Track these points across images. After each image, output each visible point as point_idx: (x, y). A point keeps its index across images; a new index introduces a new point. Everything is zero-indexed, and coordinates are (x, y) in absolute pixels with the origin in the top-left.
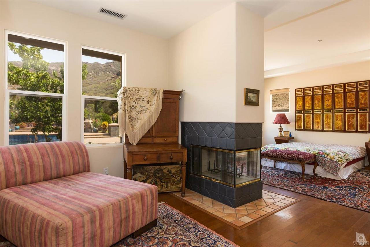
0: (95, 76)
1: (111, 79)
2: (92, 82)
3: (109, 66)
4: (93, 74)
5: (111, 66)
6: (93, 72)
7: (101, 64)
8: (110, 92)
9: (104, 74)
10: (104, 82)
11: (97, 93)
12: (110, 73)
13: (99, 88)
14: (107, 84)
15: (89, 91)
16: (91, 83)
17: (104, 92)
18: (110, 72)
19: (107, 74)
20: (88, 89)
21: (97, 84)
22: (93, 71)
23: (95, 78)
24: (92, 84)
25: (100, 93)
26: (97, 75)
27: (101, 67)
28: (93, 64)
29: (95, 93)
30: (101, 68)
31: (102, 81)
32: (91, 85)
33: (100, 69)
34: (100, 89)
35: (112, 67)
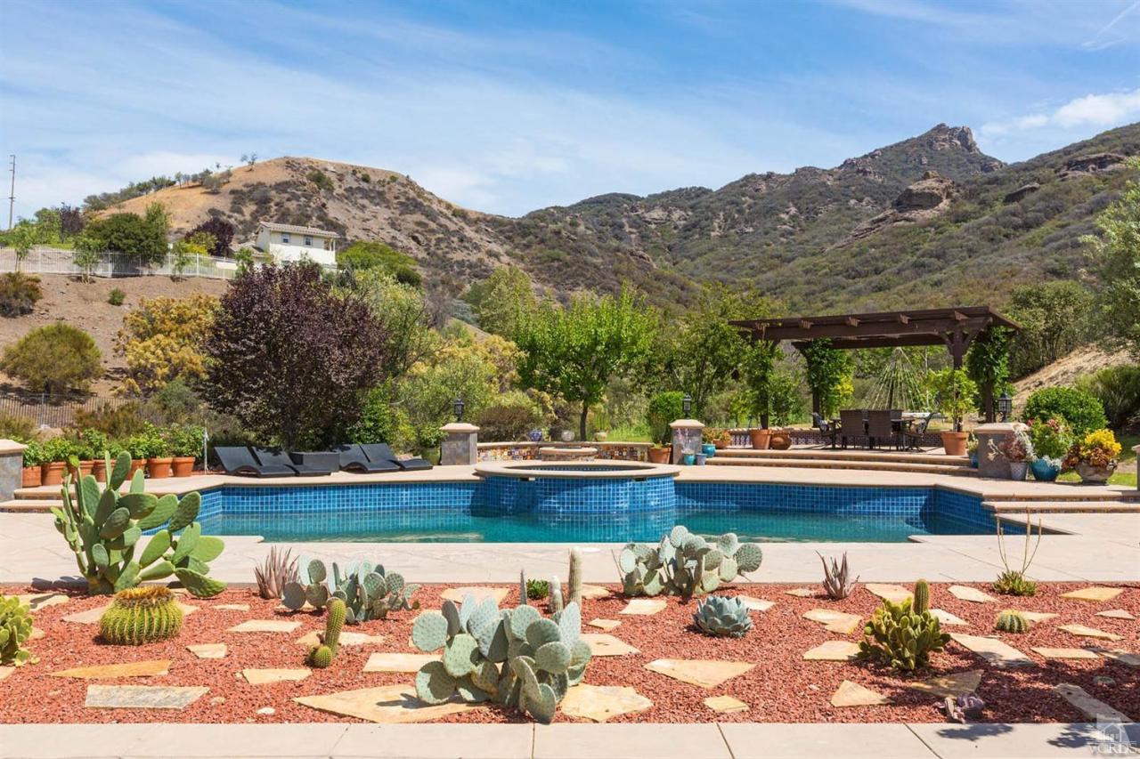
0: (803, 224)
1: (871, 229)
2: (793, 248)
3: (858, 171)
4: (793, 217)
5: (865, 173)
6: (793, 210)
7: (824, 170)
8: (871, 283)
9: (839, 210)
10: (841, 242)
11: (813, 293)
12: (864, 203)
13: (820, 273)
14: (855, 249)
15: (782, 289)
16: (789, 255)
17: (844, 288)
18: (860, 200)
19: (849, 209)
20: (780, 278)
21: (814, 254)
22: (795, 205)
23: (803, 230)
24: (793, 259)
25: (827, 293)
26: (807, 218)
27: (824, 184)
28: (791, 175)
29: (807, 295)
30: (823, 189)
31: (832, 242)
32: (791, 264)
33: (821, 194)
34: (826, 274)
35: (871, 177)
